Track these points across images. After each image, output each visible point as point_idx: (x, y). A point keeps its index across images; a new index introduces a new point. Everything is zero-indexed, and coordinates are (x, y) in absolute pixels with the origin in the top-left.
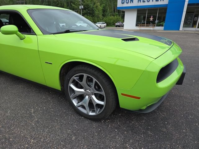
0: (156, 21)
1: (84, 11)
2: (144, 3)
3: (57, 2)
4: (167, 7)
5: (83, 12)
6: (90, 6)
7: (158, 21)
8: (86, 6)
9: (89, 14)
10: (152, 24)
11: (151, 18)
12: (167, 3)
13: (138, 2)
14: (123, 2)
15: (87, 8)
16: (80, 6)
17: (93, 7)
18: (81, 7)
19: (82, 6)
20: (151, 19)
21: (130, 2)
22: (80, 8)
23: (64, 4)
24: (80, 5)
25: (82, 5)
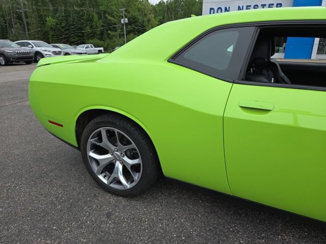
1: (129, 27)
3: (81, 13)
5: (128, 29)
6: (139, 19)
8: (132, 19)
9: (137, 33)
14: (212, 13)
15: (134, 23)
16: (122, 20)
17: (144, 21)
18: (124, 20)
19: (126, 19)
22: (122, 22)
23: (93, 15)
24: (122, 17)
25: (126, 17)
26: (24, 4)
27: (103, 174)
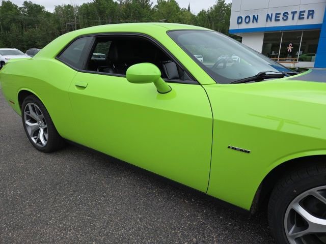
0: (299, 53)
2: (277, 22)
4: (321, 29)
7: (302, 52)
10: (290, 57)
11: (289, 47)
12: (322, 23)
13: (267, 21)
14: (240, 21)
20: (290, 49)
21: (253, 22)
26: (77, 18)
27: (35, 137)
